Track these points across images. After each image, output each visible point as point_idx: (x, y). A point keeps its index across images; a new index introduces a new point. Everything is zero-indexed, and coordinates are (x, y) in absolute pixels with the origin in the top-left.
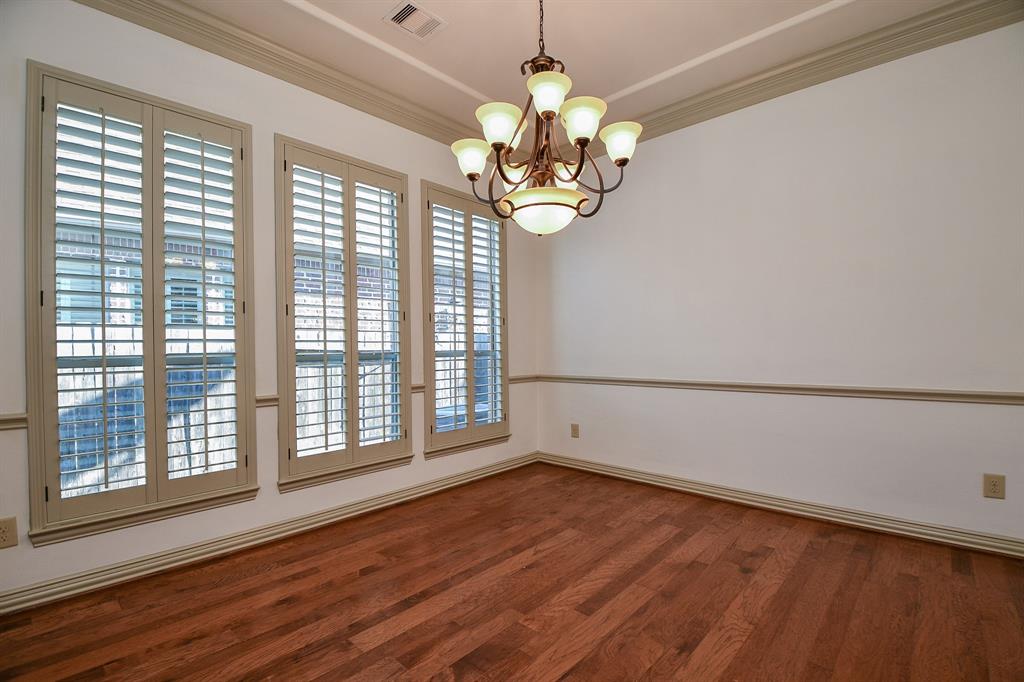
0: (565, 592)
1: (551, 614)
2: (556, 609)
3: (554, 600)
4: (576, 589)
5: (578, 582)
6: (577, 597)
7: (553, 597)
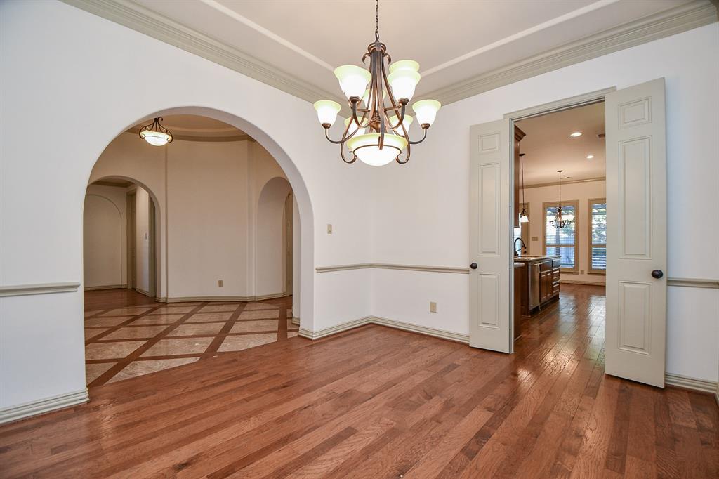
0: (362, 447)
1: (376, 427)
2: (372, 431)
3: (372, 439)
4: (353, 448)
5: (349, 456)
6: (356, 440)
7: (373, 442)
